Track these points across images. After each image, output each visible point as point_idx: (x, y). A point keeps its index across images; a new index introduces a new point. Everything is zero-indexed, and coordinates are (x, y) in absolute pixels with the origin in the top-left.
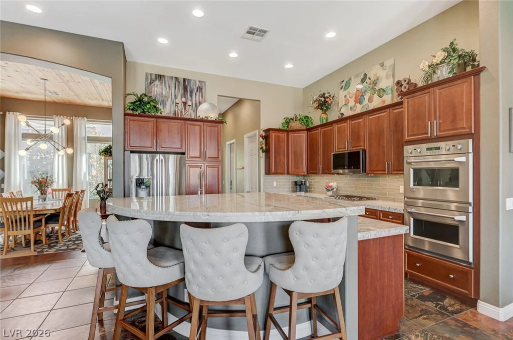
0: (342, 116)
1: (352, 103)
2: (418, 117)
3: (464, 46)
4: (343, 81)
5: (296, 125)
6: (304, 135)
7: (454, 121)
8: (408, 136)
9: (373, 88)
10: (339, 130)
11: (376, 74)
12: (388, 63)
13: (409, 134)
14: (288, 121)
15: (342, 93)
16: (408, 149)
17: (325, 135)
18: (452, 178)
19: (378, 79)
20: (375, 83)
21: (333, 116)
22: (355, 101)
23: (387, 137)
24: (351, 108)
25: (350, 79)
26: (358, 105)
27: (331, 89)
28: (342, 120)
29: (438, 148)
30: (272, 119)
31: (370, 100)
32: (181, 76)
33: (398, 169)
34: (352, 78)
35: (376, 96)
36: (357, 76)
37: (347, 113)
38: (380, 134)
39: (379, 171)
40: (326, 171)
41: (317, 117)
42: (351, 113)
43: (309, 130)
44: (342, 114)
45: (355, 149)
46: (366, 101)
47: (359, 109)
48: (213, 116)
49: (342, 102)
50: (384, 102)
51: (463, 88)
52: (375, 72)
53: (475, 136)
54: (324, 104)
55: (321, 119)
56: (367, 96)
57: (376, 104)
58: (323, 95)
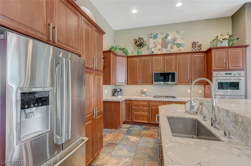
0: (153, 53)
1: (159, 47)
4: (152, 34)
5: (119, 52)
6: (125, 60)
7: (237, 63)
8: (215, 67)
9: (173, 42)
10: (156, 60)
11: (175, 36)
12: (181, 32)
13: (216, 66)
15: (152, 41)
17: (142, 62)
19: (176, 38)
20: (174, 40)
22: (161, 46)
24: (159, 50)
25: (157, 34)
26: (164, 49)
27: (145, 37)
28: (152, 55)
29: (231, 74)
31: (172, 48)
34: (159, 34)
35: (175, 46)
36: (162, 34)
37: (156, 52)
39: (185, 83)
41: (132, 51)
42: (159, 53)
43: (128, 57)
44: (153, 52)
46: (169, 48)
47: (164, 51)
49: (152, 45)
50: (180, 50)
51: (241, 51)
52: (173, 35)
53: (245, 70)
55: (138, 52)
56: (169, 45)
57: (175, 50)
58: (142, 39)
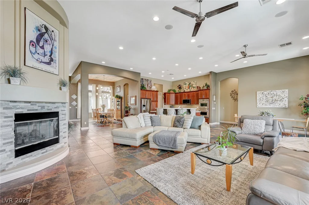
1: (187, 88)
2: (201, 95)
3: (208, 84)
4: (185, 83)
5: (172, 92)
6: (174, 95)
7: (206, 96)
10: (184, 94)
12: (195, 82)
13: (200, 97)
14: (169, 90)
15: (184, 86)
16: (199, 100)
17: (180, 95)
18: (206, 105)
20: (192, 85)
21: (182, 91)
23: (195, 98)
27: (182, 84)
28: (184, 92)
29: (204, 100)
30: (165, 90)
31: (191, 88)
32: (147, 79)
33: (198, 103)
34: (187, 83)
37: (186, 91)
38: (194, 96)
39: (194, 103)
40: (181, 104)
41: (177, 90)
42: (187, 91)
43: (175, 93)
45: (188, 99)
47: (189, 90)
48: (156, 90)
49: (184, 88)
50: (194, 89)
51: (208, 91)
52: (192, 83)
53: (209, 99)
54: (180, 88)
55: (179, 91)
56: (191, 87)
57: (192, 90)
58: (180, 85)
